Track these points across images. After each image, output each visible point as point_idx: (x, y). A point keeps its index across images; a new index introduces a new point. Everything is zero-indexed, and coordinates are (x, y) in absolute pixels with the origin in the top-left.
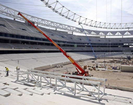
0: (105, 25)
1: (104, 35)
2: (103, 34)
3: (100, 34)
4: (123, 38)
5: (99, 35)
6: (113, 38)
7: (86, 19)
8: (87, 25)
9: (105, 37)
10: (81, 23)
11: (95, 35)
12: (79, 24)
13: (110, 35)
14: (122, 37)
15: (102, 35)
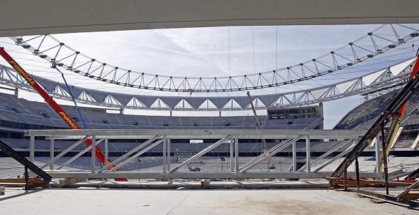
0: (129, 76)
1: (117, 106)
2: (115, 102)
3: (107, 101)
4: (171, 118)
5: (105, 105)
6: (146, 116)
7: (78, 53)
8: (77, 72)
9: (121, 110)
10: (61, 65)
11: (92, 103)
12: (54, 67)
13: (135, 108)
14: (169, 115)
15: (111, 105)
